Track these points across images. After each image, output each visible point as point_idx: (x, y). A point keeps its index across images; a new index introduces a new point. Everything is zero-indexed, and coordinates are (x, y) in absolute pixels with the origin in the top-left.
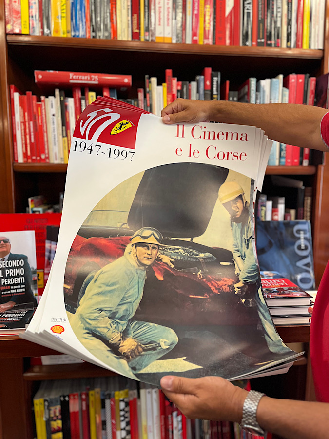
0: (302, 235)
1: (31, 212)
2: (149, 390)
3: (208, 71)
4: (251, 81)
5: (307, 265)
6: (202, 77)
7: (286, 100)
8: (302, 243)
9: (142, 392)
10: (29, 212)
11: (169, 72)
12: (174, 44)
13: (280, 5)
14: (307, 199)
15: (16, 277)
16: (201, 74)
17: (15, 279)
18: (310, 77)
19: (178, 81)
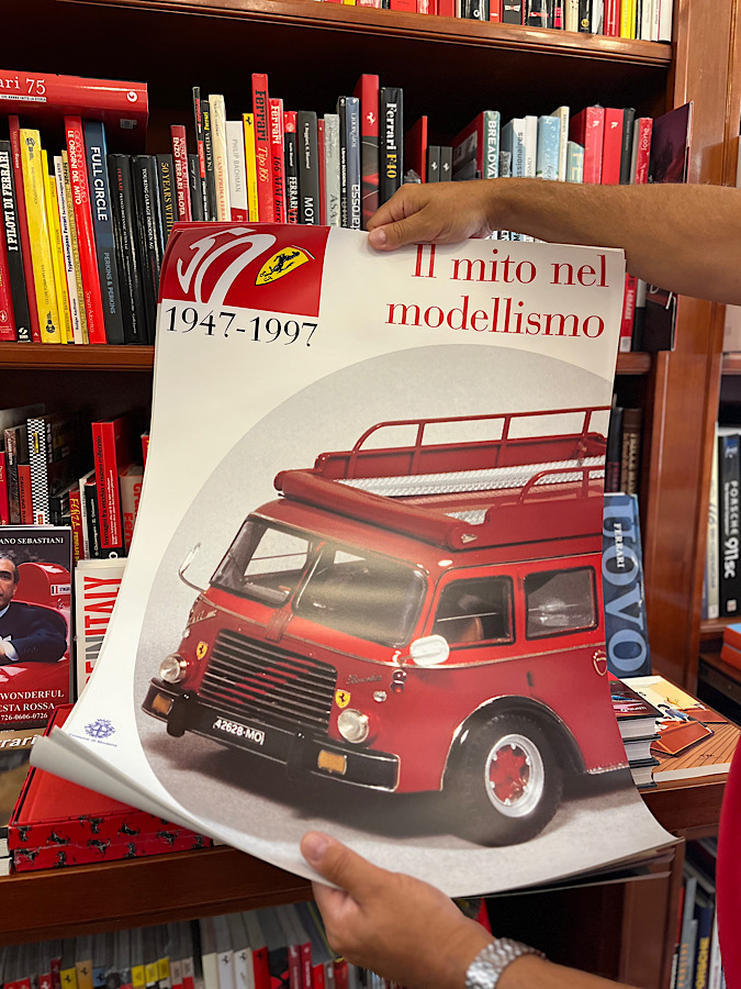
0: (618, 534)
2: (228, 954)
3: (371, 82)
4: (487, 118)
5: (631, 610)
6: (355, 100)
7: (578, 176)
8: (619, 551)
9: (207, 960)
11: (260, 81)
14: (629, 438)
16: (351, 93)
18: (636, 116)
19: (286, 109)
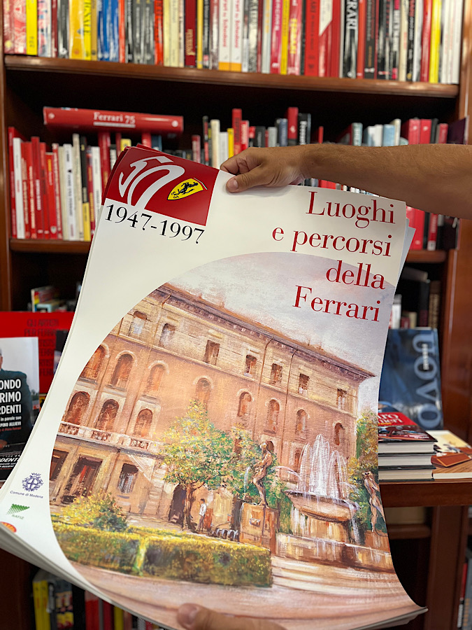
0: (425, 350)
1: (34, 310)
3: (294, 112)
4: (355, 127)
5: (432, 393)
6: (285, 121)
8: (426, 361)
10: (31, 310)
11: (237, 112)
12: (245, 73)
13: (397, 20)
14: (433, 298)
15: (8, 404)
16: (283, 117)
17: (7, 406)
18: (439, 123)
19: (251, 125)
